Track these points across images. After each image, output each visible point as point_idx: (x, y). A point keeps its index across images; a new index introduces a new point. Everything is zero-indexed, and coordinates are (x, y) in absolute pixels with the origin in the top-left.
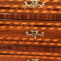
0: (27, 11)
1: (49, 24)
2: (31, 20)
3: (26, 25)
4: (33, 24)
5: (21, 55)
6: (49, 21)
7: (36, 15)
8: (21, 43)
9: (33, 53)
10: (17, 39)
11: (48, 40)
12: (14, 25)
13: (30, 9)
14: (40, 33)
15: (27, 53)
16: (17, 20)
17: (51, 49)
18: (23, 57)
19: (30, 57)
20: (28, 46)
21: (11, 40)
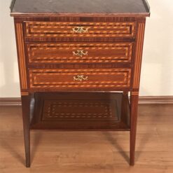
0: (75, 35)
1: (91, 45)
2: (77, 42)
3: (73, 47)
4: (79, 45)
5: (68, 72)
6: (91, 42)
7: (81, 38)
8: (68, 61)
9: (79, 70)
10: (65, 58)
11: (91, 58)
12: (63, 47)
13: (77, 34)
14: (84, 52)
15: (73, 70)
16: (66, 42)
17: (93, 66)
18: (69, 74)
19: (76, 74)
20: (74, 64)
21: (60, 60)
